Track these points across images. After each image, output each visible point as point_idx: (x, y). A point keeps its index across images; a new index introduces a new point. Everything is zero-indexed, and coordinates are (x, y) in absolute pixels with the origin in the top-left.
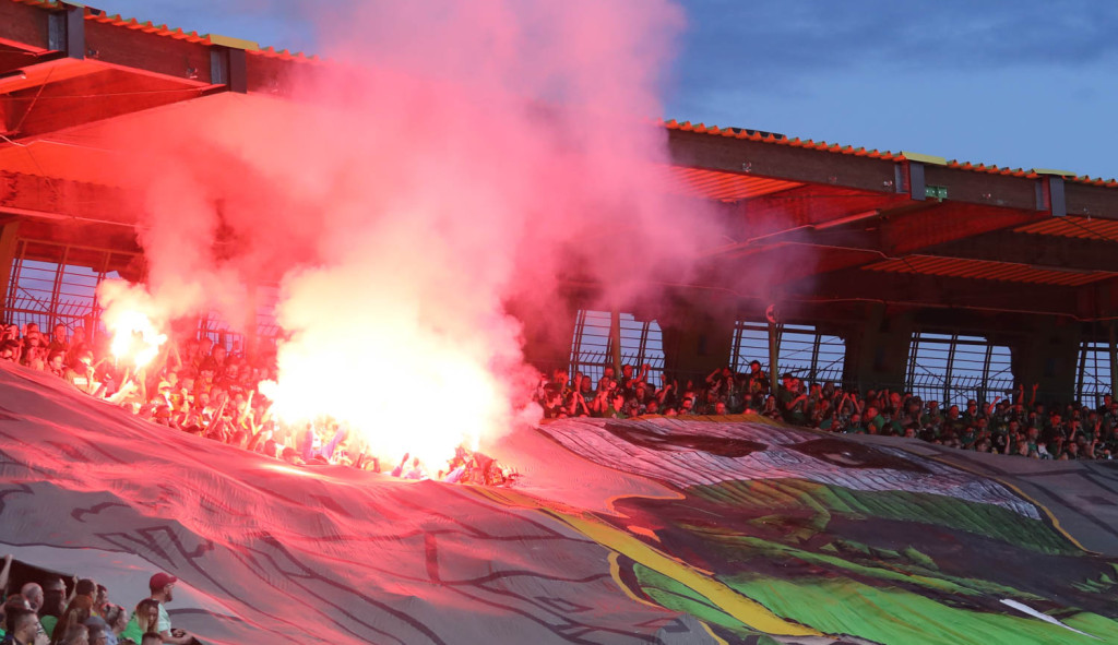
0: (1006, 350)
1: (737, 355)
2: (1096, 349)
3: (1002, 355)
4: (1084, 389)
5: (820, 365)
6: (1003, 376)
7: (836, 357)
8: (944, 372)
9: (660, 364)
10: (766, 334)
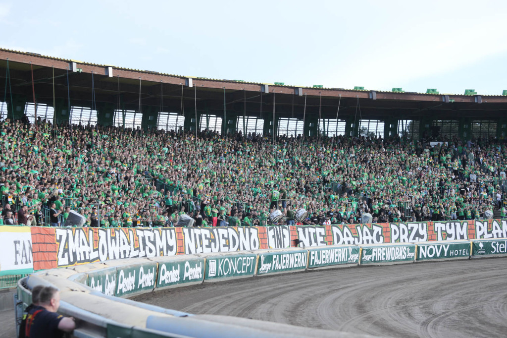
0: (96, 111)
1: (26, 111)
2: (119, 111)
3: (95, 112)
4: (116, 122)
5: (47, 114)
6: (95, 118)
7: (51, 112)
8: (79, 117)
9: (7, 113)
10: (34, 106)
